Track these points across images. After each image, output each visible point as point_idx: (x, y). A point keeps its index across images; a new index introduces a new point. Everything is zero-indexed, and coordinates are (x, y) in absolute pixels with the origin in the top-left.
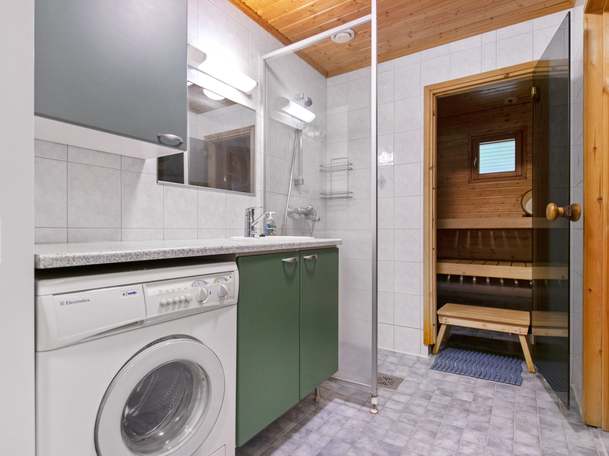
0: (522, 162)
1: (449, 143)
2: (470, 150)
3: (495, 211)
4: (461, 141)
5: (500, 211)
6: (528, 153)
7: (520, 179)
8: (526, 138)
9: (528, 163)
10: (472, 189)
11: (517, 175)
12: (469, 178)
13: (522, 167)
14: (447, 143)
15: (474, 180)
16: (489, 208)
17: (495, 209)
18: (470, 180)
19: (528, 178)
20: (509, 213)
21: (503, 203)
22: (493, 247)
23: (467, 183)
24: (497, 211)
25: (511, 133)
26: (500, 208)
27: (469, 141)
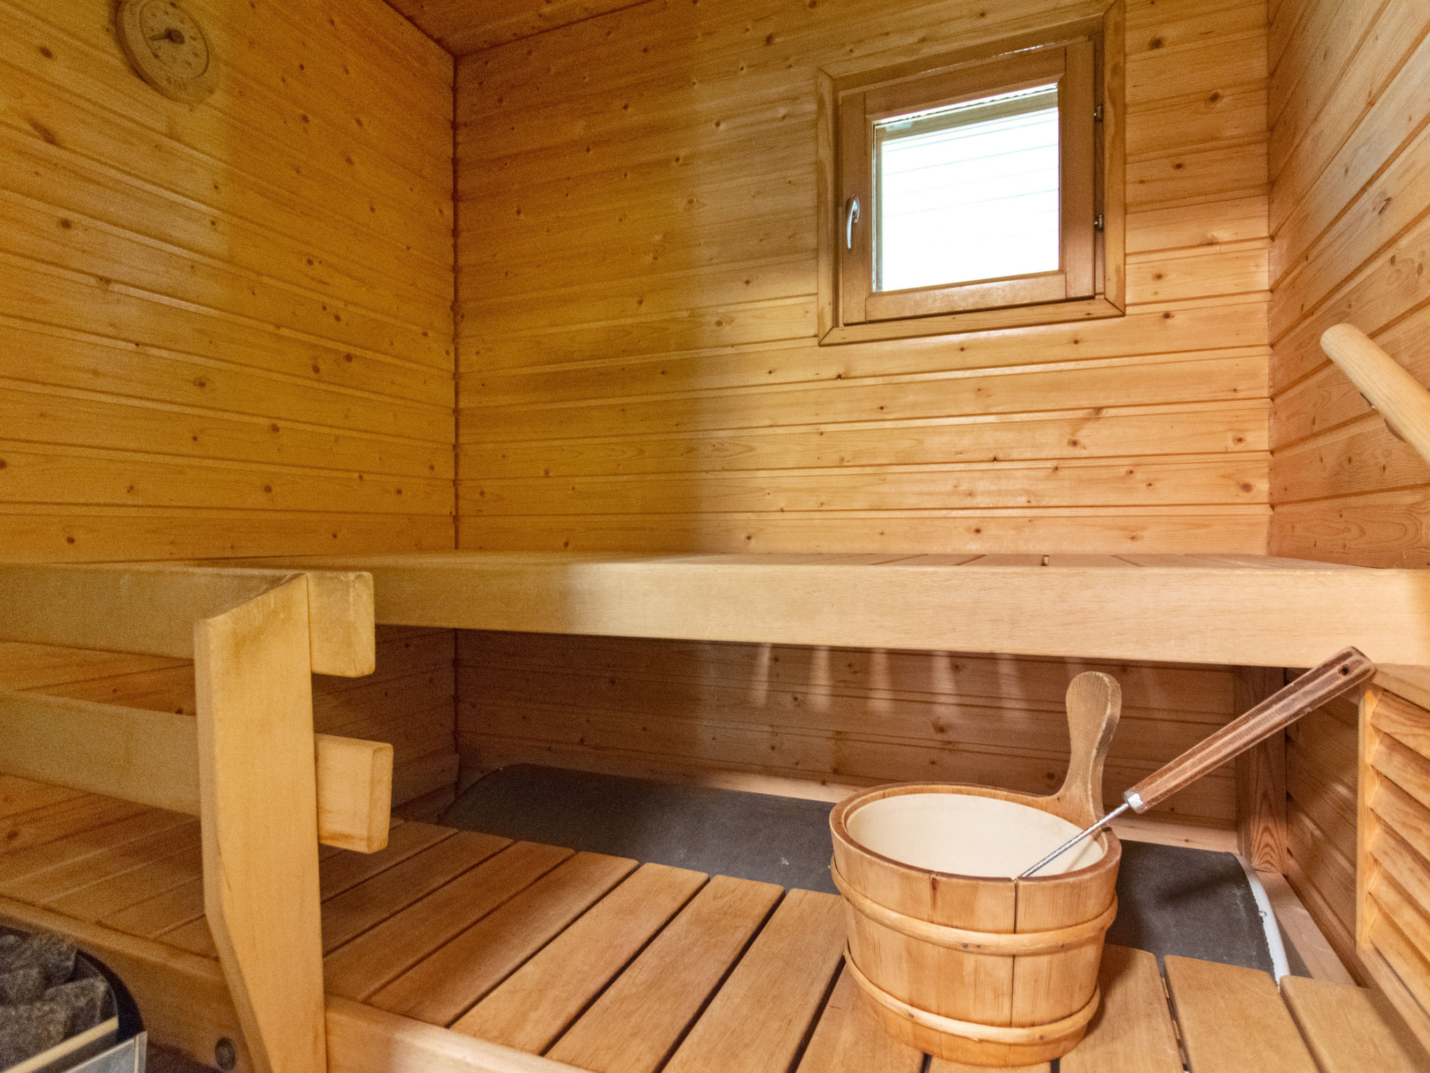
0: (1096, 219)
1: (723, 126)
2: (826, 154)
3: (955, 501)
4: (782, 111)
5: (980, 501)
6: (1130, 159)
7: (1089, 318)
8: (1119, 71)
9: (1128, 217)
10: (839, 377)
11: (1072, 294)
12: (820, 317)
13: (1099, 242)
14: (718, 124)
15: (846, 325)
16: (924, 488)
17: (955, 490)
18: (828, 323)
19: (1129, 310)
20: (1028, 513)
21: (995, 460)
22: (946, 711)
23: (816, 341)
24: (968, 502)
25: (1037, 53)
26: (981, 486)
27: (821, 103)
